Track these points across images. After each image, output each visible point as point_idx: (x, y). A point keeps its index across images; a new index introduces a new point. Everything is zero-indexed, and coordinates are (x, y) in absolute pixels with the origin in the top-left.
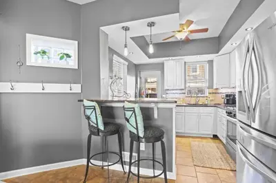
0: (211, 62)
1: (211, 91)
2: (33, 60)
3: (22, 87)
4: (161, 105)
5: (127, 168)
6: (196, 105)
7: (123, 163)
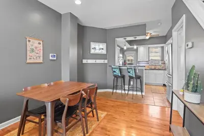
0: (163, 47)
1: (163, 62)
2: (92, 51)
3: (90, 61)
4: (139, 68)
5: (126, 92)
6: (155, 69)
7: (125, 90)
